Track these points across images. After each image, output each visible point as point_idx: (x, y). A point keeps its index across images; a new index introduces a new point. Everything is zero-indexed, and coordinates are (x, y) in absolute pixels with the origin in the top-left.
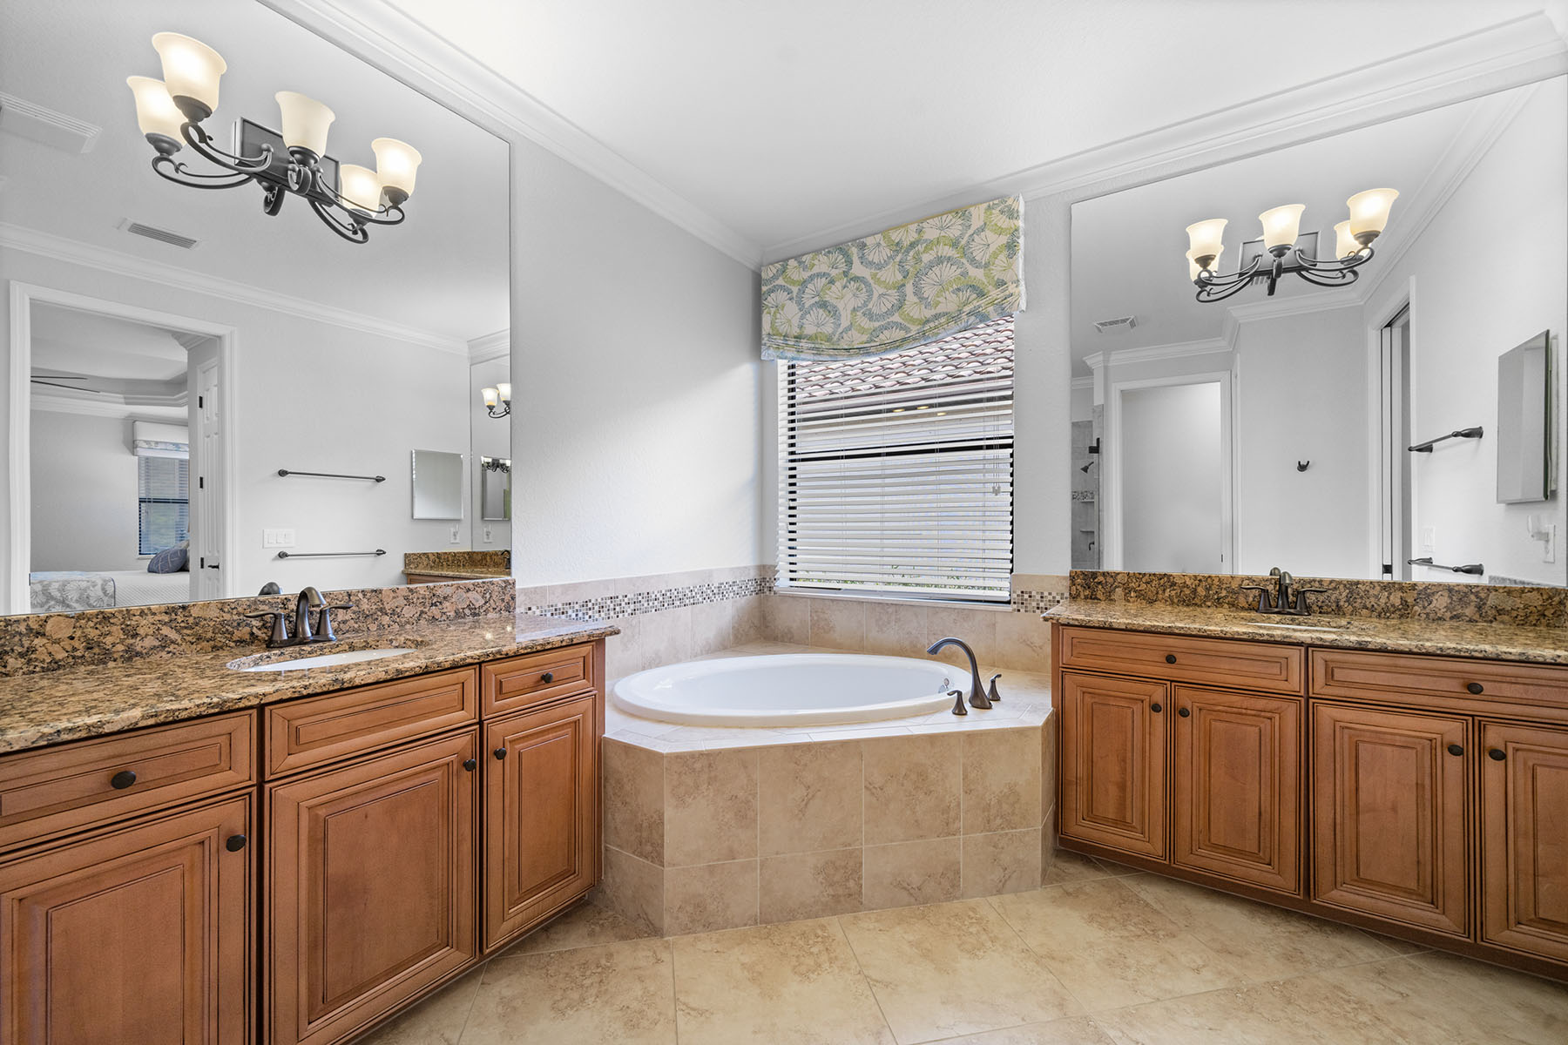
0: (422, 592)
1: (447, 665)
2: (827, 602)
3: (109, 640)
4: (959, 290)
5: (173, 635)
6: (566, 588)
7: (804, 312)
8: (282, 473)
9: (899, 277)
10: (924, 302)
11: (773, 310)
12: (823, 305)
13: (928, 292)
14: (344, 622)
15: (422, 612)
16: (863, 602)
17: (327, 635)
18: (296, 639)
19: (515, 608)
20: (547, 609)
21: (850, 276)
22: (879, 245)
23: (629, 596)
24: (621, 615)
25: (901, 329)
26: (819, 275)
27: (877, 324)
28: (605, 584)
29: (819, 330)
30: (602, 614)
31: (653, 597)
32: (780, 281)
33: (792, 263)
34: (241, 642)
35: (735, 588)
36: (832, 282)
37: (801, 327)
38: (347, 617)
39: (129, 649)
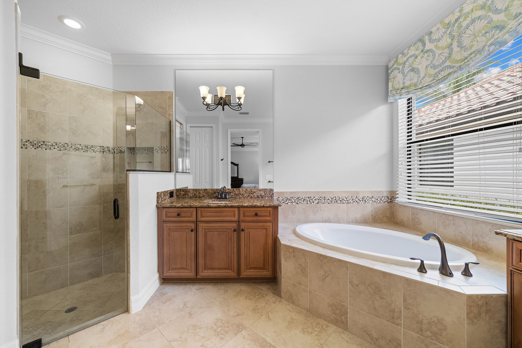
0: (249, 190)
1: (230, 206)
2: (418, 210)
3: (197, 194)
4: (486, 33)
5: (205, 194)
6: (291, 193)
7: (405, 76)
8: (269, 162)
9: (449, 40)
10: (464, 49)
11: (392, 80)
12: (413, 70)
13: (466, 42)
14: (232, 195)
15: (249, 195)
16: (436, 212)
17: (227, 198)
18: (221, 198)
19: (273, 197)
20: (284, 198)
21: (424, 51)
22: (438, 29)
23: (316, 197)
24: (312, 203)
25: (451, 68)
26: (411, 57)
27: (437, 70)
28: (306, 193)
29: (411, 82)
30: (305, 202)
31: (327, 199)
32: (396, 66)
33: (400, 55)
34: (214, 197)
35: (373, 199)
36: (416, 57)
37: (404, 83)
38: (233, 195)
39: (199, 196)
